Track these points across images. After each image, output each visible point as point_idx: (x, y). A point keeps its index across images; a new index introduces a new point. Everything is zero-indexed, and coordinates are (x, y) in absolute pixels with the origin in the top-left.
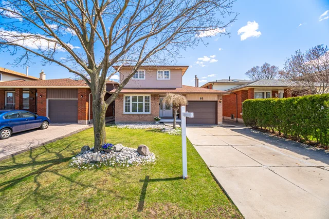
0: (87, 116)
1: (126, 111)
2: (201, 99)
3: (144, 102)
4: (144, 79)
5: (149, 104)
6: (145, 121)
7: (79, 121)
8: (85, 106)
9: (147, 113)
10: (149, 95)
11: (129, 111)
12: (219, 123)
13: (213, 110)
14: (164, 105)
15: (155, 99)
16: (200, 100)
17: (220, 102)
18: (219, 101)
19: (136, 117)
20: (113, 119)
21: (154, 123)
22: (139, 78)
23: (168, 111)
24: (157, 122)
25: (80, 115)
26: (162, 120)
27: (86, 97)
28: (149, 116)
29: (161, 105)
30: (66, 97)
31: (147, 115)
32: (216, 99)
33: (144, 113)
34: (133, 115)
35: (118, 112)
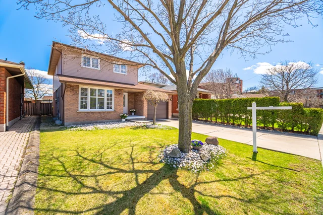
1: (82, 107)
3: (105, 98)
4: (99, 69)
5: (111, 100)
9: (109, 110)
10: (112, 89)
11: (86, 107)
12: (169, 117)
15: (119, 94)
19: (96, 115)
21: (120, 121)
22: (91, 67)
24: (124, 120)
26: (129, 118)
28: (112, 113)
31: (109, 112)
33: (105, 109)
35: (71, 109)
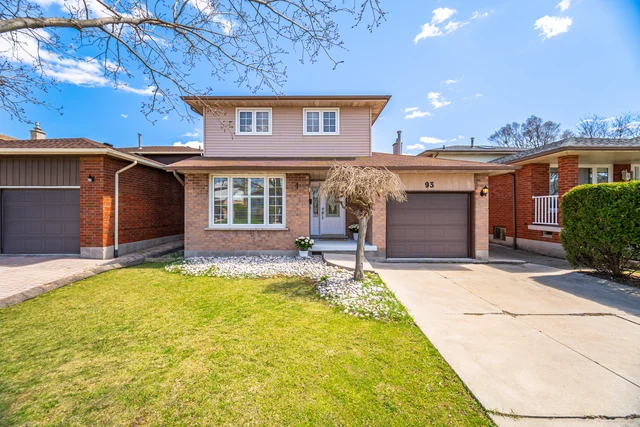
0: (105, 236)
1: (216, 220)
2: (427, 185)
3: (266, 197)
5: (280, 201)
6: (269, 248)
7: (84, 251)
8: (99, 206)
9: (276, 226)
10: (281, 175)
11: (225, 221)
12: (479, 252)
13: (460, 218)
14: (323, 205)
15: (297, 186)
16: (424, 188)
17: (482, 194)
18: (479, 191)
19: (244, 237)
20: (178, 244)
21: (295, 256)
22: (254, 132)
23: (333, 220)
24: (304, 254)
25: (86, 232)
26: (319, 246)
27: (101, 182)
28: (279, 234)
29: (313, 202)
30: (48, 181)
31: (275, 231)
32: (468, 185)
33: (266, 225)
34: (236, 231)
35: (194, 223)
